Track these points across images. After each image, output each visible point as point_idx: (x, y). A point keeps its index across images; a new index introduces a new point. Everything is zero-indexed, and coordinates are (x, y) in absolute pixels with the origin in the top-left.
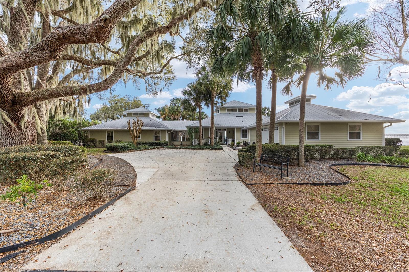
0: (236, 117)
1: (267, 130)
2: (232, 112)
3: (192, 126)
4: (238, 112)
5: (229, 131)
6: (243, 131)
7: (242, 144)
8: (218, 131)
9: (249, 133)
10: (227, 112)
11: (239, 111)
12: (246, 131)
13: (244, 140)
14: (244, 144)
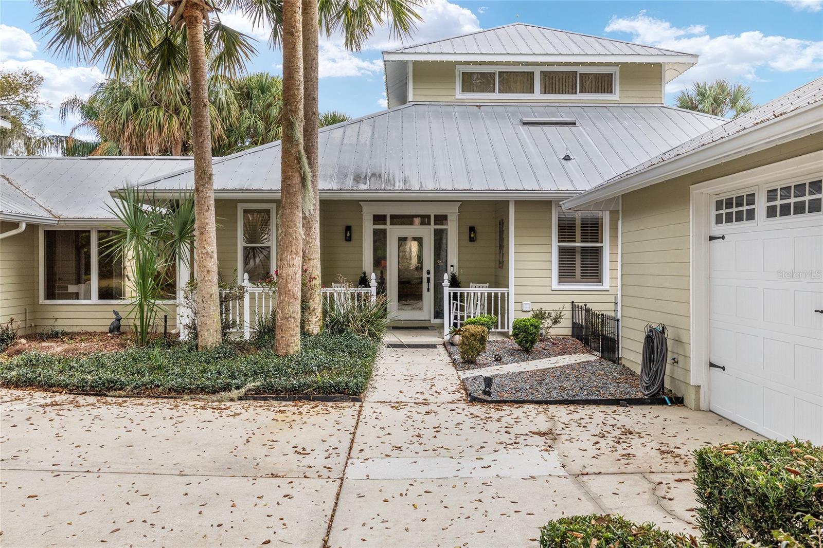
0: (523, 130)
1: (751, 215)
2: (496, 96)
3: (158, 186)
4: (537, 95)
5: (472, 229)
6: (566, 229)
7: (563, 329)
8: (394, 232)
9: (614, 244)
10: (459, 95)
11: (545, 91)
12: (592, 229)
13: (580, 300)
14: (575, 327)
